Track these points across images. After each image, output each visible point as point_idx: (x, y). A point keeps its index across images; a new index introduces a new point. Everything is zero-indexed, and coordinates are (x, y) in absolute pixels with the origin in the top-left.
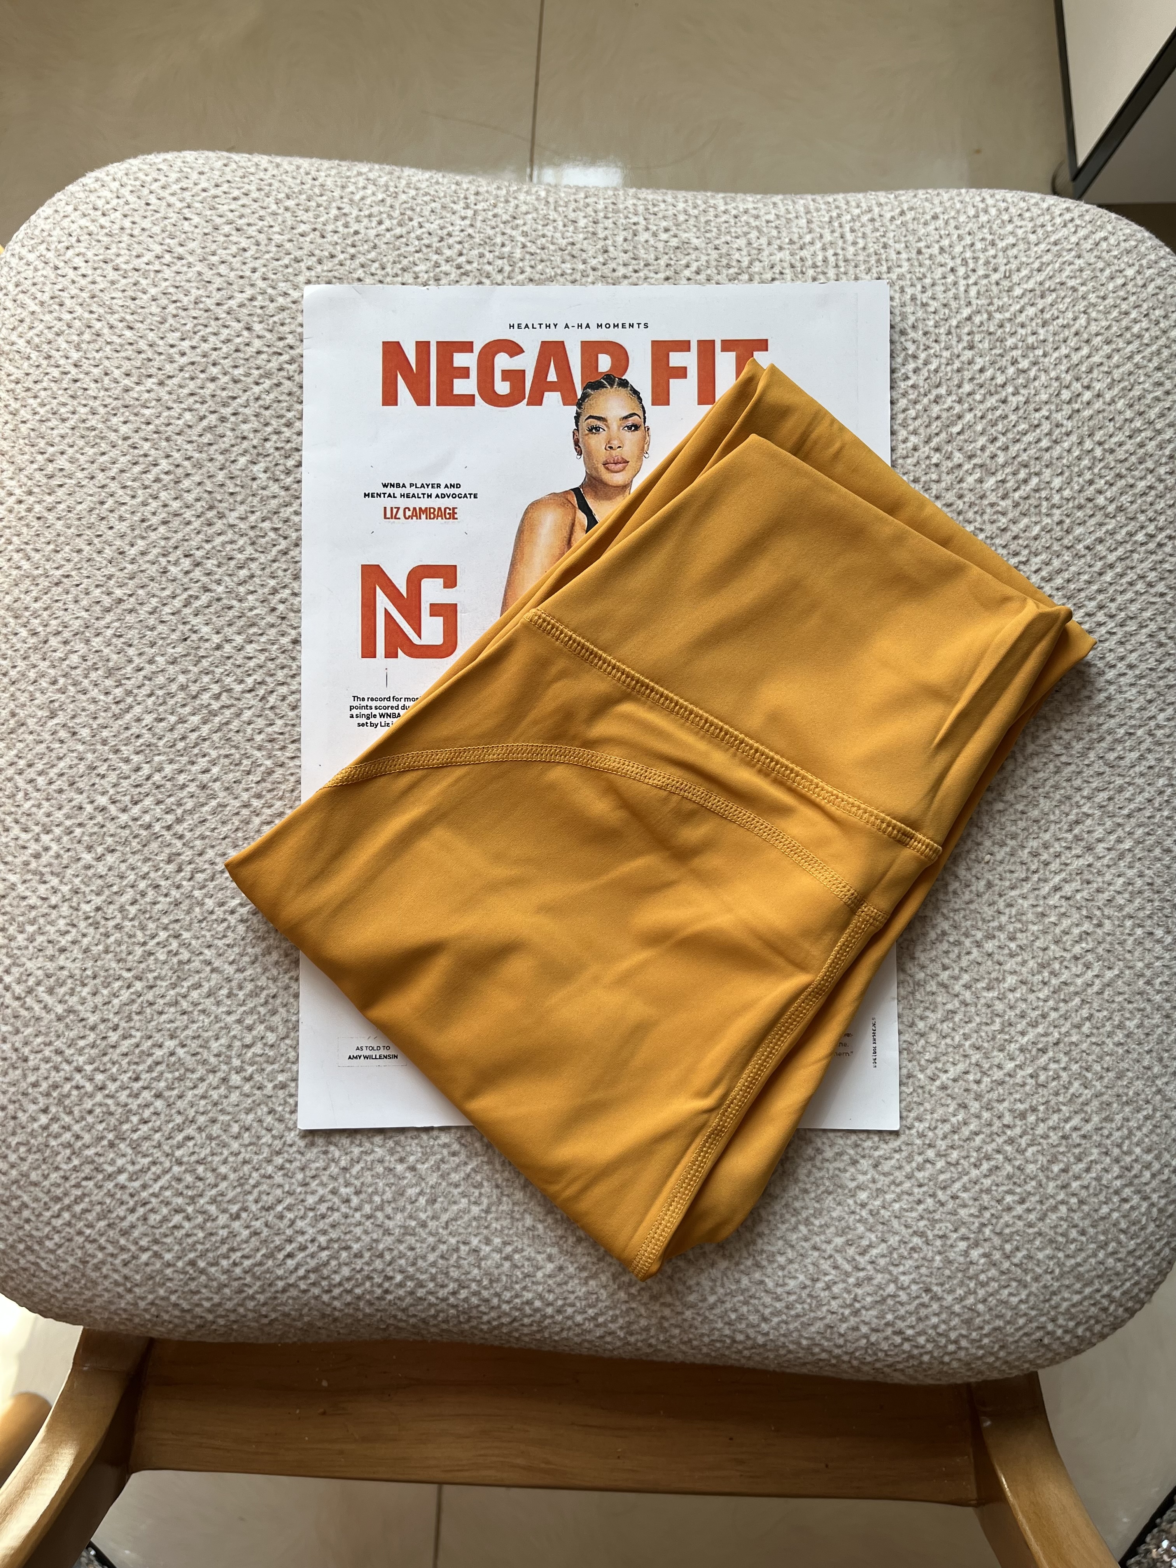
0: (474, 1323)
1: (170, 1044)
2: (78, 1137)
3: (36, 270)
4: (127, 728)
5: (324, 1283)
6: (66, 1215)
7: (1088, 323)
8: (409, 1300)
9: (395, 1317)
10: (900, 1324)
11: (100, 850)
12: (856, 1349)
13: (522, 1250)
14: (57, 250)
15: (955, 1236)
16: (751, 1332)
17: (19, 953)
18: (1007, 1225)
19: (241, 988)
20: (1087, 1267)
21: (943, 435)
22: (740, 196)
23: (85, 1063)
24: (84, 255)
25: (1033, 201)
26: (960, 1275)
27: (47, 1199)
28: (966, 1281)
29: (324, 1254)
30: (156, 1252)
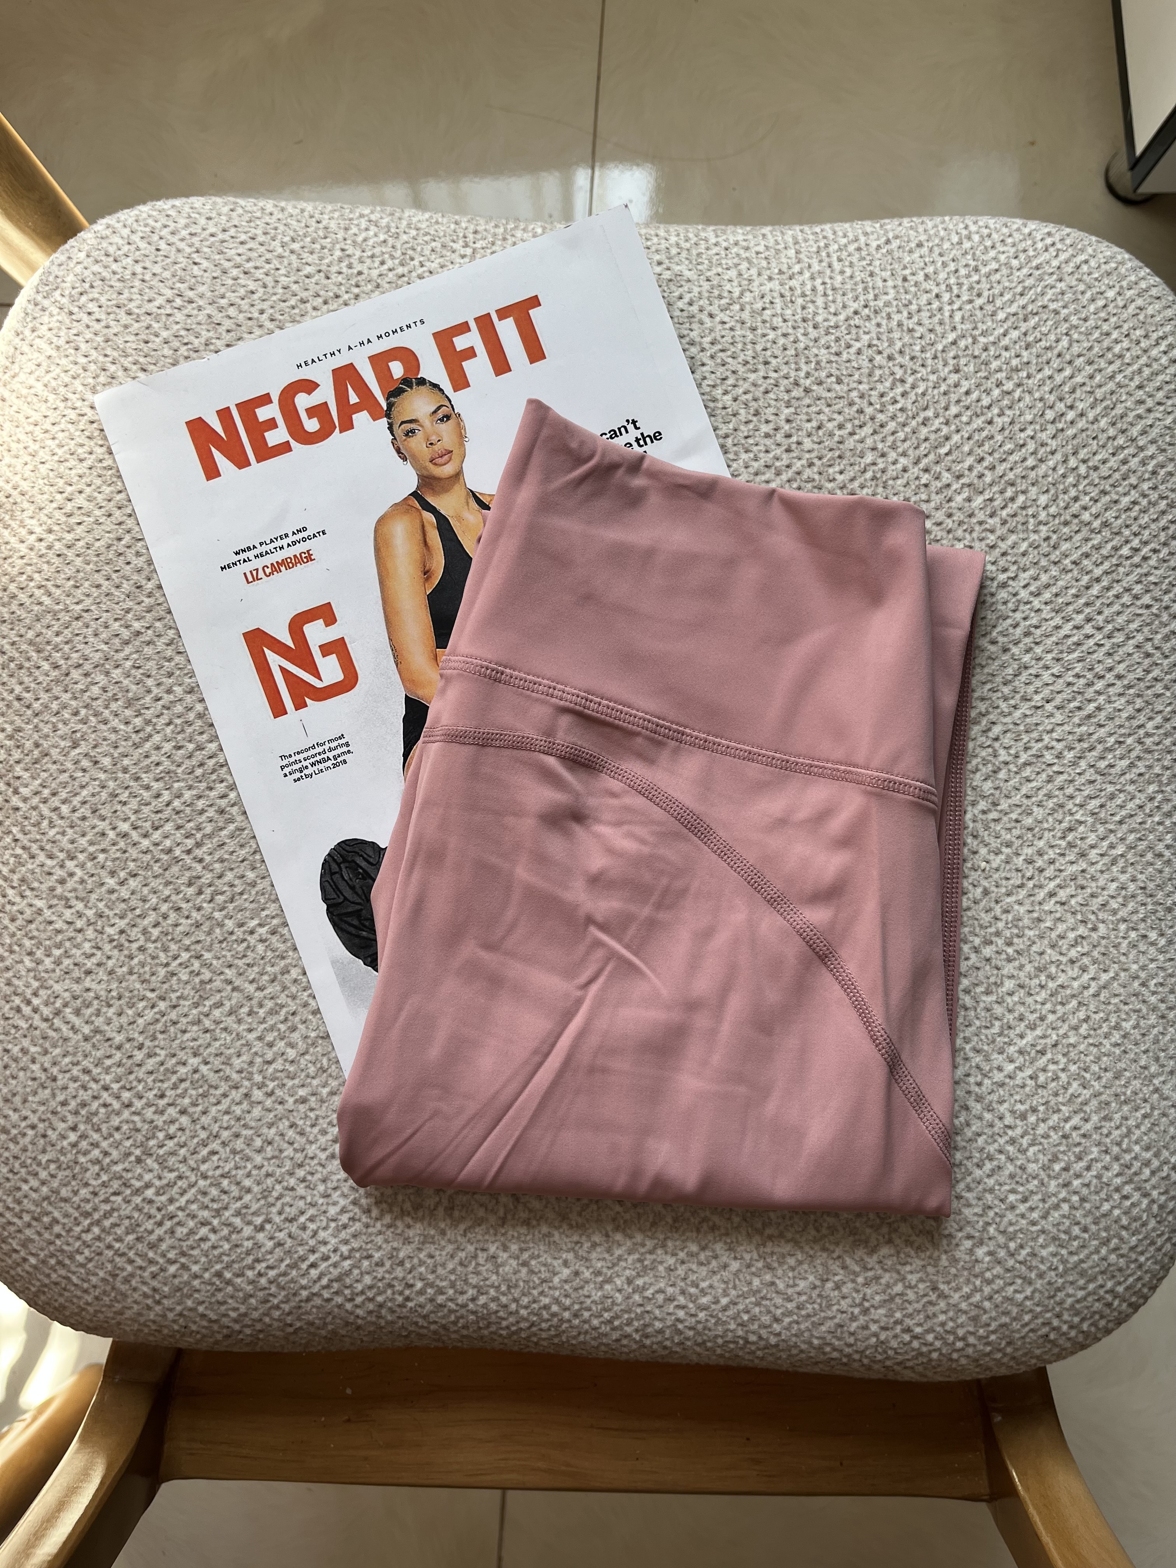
0: (493, 1328)
1: (194, 1061)
2: (106, 1154)
3: (51, 315)
4: (147, 757)
5: (347, 1292)
6: (96, 1230)
7: (1071, 345)
8: (429, 1307)
9: (416, 1323)
10: (909, 1322)
11: (122, 874)
12: (867, 1348)
13: (539, 1256)
14: (71, 296)
15: (960, 1235)
16: (764, 1333)
17: (46, 975)
18: (1011, 1224)
19: (261, 1006)
20: (1090, 1263)
21: (932, 457)
22: (730, 228)
23: (112, 1082)
24: (97, 300)
25: (1015, 227)
26: (966, 1273)
27: (77, 1214)
28: (973, 1279)
29: (347, 1264)
30: (183, 1264)
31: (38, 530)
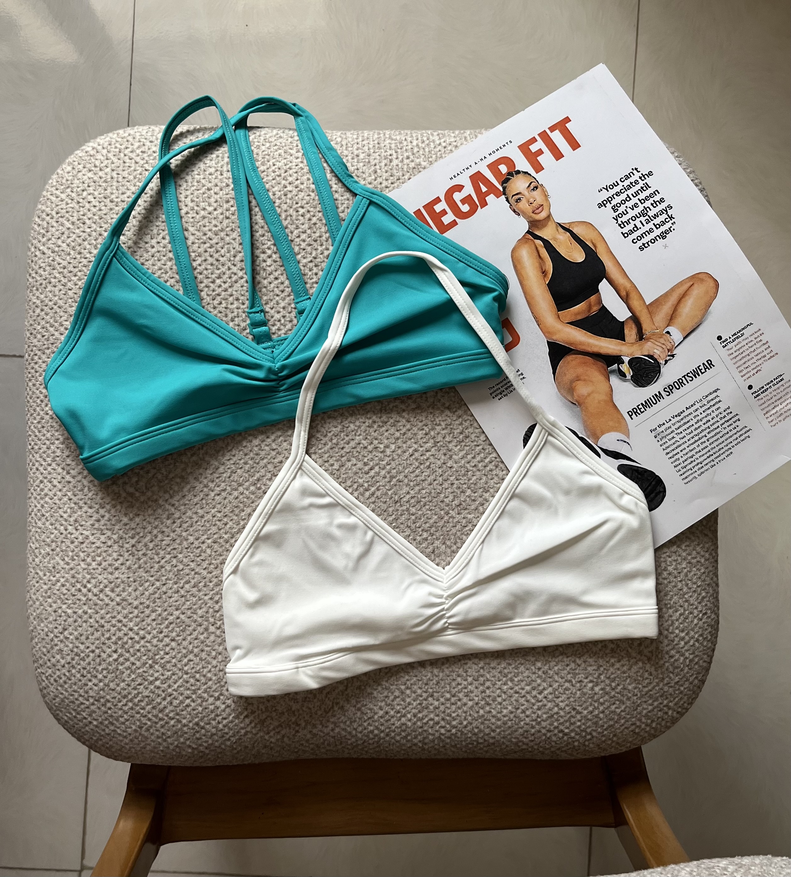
0: (344, 745)
1: (177, 613)
2: (133, 664)
8: (309, 735)
9: (302, 745)
10: (561, 727)
12: (540, 742)
13: (366, 705)
15: (586, 681)
16: (486, 738)
17: (93, 571)
18: (612, 674)
23: (134, 626)
26: (590, 700)
27: (119, 697)
30: (178, 720)
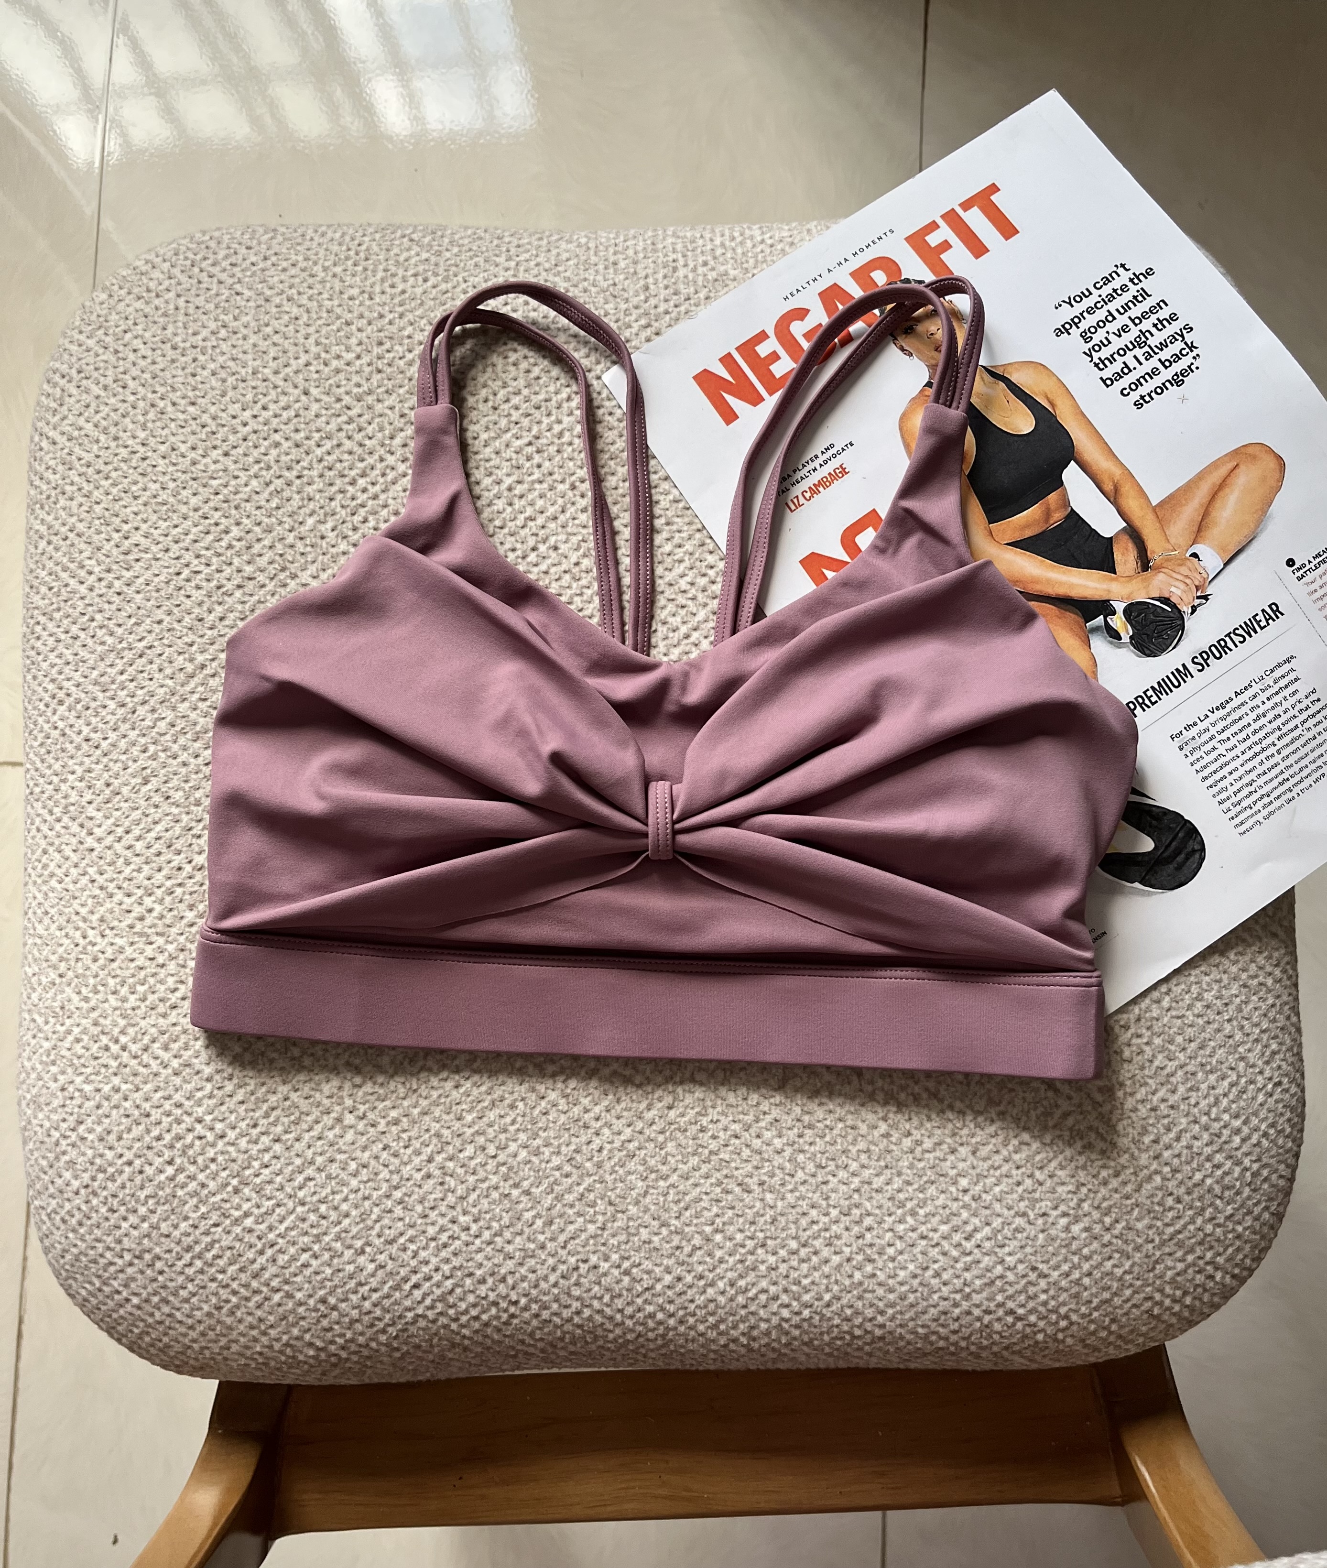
0: (601, 1343)
2: (203, 1185)
3: (97, 355)
5: (451, 1312)
6: (199, 1263)
8: (535, 1323)
9: (522, 1341)
10: (1010, 1305)
12: (971, 1335)
13: (640, 1264)
14: (115, 334)
15: (1054, 1213)
16: (868, 1326)
17: (132, 1013)
18: (1104, 1199)
20: (1186, 1234)
23: (205, 1114)
24: (142, 337)
26: (1064, 1251)
28: (1070, 1256)
29: (449, 1284)
30: (287, 1292)
31: (97, 569)
